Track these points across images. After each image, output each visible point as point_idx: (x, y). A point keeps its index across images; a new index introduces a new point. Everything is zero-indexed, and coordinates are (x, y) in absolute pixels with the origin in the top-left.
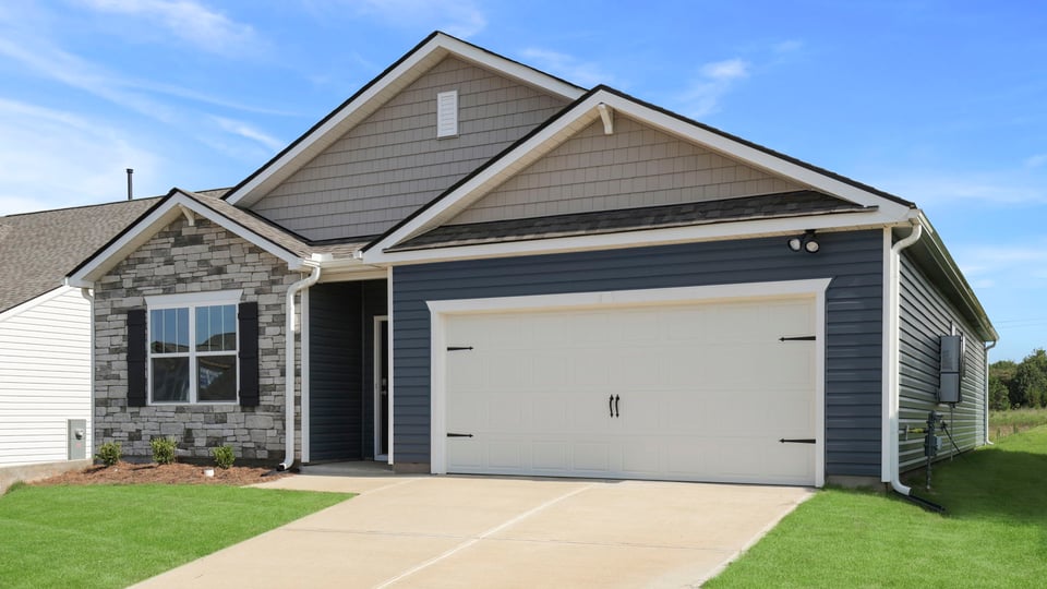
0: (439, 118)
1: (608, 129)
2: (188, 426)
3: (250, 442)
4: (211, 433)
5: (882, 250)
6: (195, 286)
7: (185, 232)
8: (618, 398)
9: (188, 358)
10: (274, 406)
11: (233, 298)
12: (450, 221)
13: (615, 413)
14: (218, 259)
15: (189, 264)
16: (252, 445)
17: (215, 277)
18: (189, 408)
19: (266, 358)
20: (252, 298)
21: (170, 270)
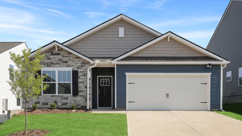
0: (119, 33)
1: (169, 40)
2: (55, 100)
3: (76, 104)
4: (63, 102)
5: (220, 68)
6: (58, 65)
7: (54, 52)
8: (168, 94)
9: (55, 83)
10: (83, 95)
11: (70, 69)
12: (131, 55)
13: (167, 97)
14: (65, 59)
15: (56, 60)
16: (76, 105)
17: (65, 64)
18: (56, 96)
19: (80, 84)
20: (76, 69)
21: (50, 61)
